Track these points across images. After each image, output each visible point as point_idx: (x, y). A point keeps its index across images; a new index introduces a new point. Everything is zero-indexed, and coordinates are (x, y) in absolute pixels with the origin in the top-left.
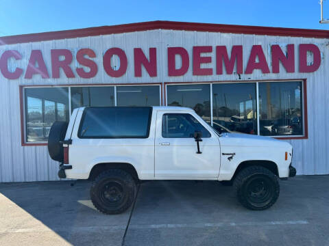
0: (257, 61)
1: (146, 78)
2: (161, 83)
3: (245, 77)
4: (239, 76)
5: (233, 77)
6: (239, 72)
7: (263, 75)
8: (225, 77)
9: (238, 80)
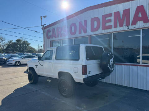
0: (140, 15)
1: (83, 34)
2: (88, 36)
3: (131, 27)
4: (128, 27)
5: (124, 28)
6: (128, 25)
7: (144, 24)
8: (119, 29)
9: (127, 29)
